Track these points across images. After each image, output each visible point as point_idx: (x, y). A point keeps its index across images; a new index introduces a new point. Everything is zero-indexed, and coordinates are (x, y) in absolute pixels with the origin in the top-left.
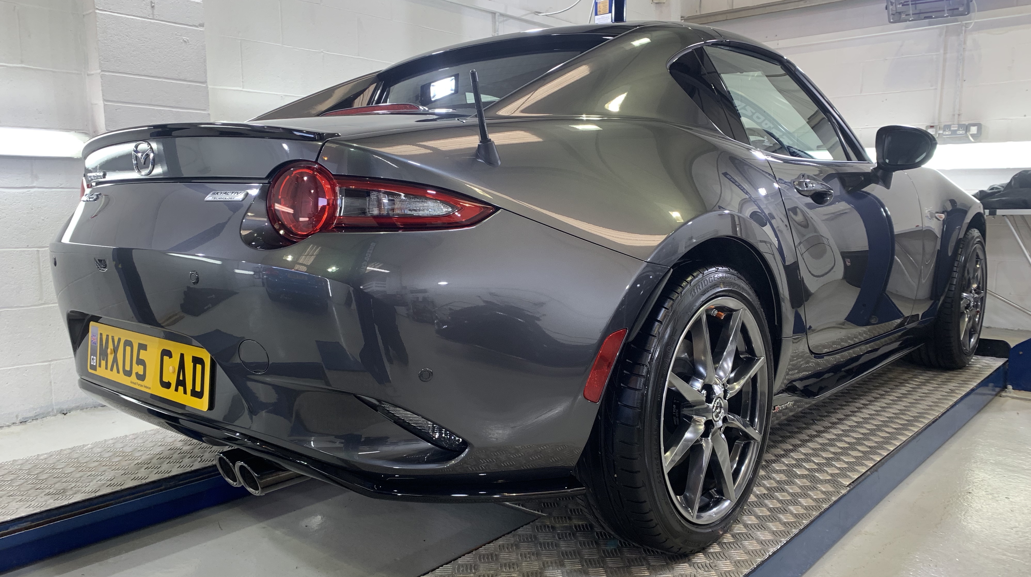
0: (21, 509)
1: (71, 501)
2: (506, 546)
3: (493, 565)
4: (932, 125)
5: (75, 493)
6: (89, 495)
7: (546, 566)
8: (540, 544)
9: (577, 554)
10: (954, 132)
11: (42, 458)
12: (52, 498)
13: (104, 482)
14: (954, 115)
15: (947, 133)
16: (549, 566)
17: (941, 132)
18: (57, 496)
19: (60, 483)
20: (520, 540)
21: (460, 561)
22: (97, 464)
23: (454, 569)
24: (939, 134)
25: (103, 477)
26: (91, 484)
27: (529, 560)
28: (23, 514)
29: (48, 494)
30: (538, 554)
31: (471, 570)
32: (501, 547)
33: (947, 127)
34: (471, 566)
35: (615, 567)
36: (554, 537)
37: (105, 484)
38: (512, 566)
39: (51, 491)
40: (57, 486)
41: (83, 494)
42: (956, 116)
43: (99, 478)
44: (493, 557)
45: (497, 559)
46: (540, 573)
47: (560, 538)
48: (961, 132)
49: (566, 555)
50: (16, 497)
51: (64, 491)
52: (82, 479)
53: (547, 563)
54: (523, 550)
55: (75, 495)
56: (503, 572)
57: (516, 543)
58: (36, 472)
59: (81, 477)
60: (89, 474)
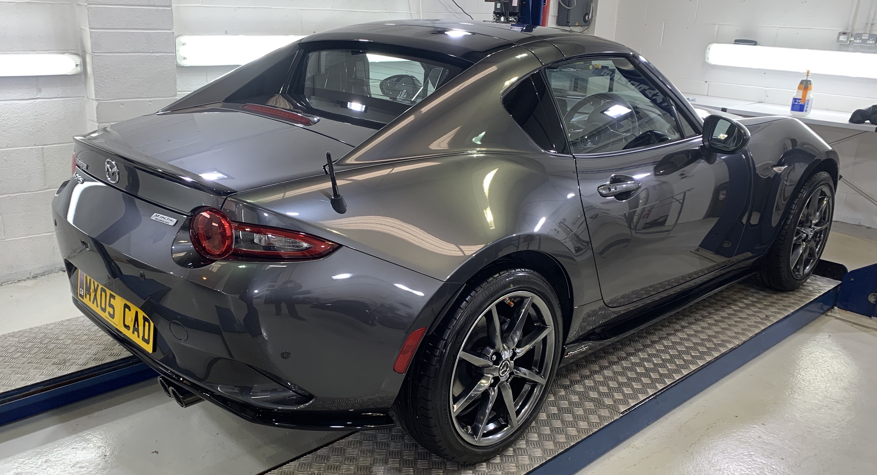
0: (37, 376)
1: (69, 372)
2: (352, 443)
3: (340, 458)
4: (846, 31)
5: (71, 365)
6: (81, 368)
7: (375, 462)
8: (377, 443)
9: (400, 454)
10: (864, 41)
11: (49, 328)
12: (56, 367)
13: (91, 356)
14: (867, 24)
15: (858, 41)
16: (377, 463)
17: (852, 39)
18: (60, 366)
19: (61, 354)
20: (364, 438)
21: (319, 452)
22: (86, 337)
23: (313, 458)
24: (850, 41)
25: (90, 351)
26: (83, 356)
27: (365, 456)
28: (38, 381)
29: (53, 364)
30: (372, 452)
31: (324, 460)
32: (350, 443)
33: (859, 36)
34: (325, 457)
35: (421, 468)
36: (389, 437)
37: (91, 357)
38: (352, 460)
39: (56, 360)
40: (59, 356)
41: (77, 366)
42: (869, 25)
43: (88, 351)
44: (342, 451)
45: (344, 453)
46: (370, 468)
47: (392, 440)
48: (871, 42)
49: (391, 454)
50: (33, 364)
51: (65, 362)
52: (76, 351)
53: (377, 460)
54: (363, 447)
55: (71, 367)
56: (345, 464)
57: (361, 440)
58: (46, 342)
59: (76, 349)
60: (81, 346)
